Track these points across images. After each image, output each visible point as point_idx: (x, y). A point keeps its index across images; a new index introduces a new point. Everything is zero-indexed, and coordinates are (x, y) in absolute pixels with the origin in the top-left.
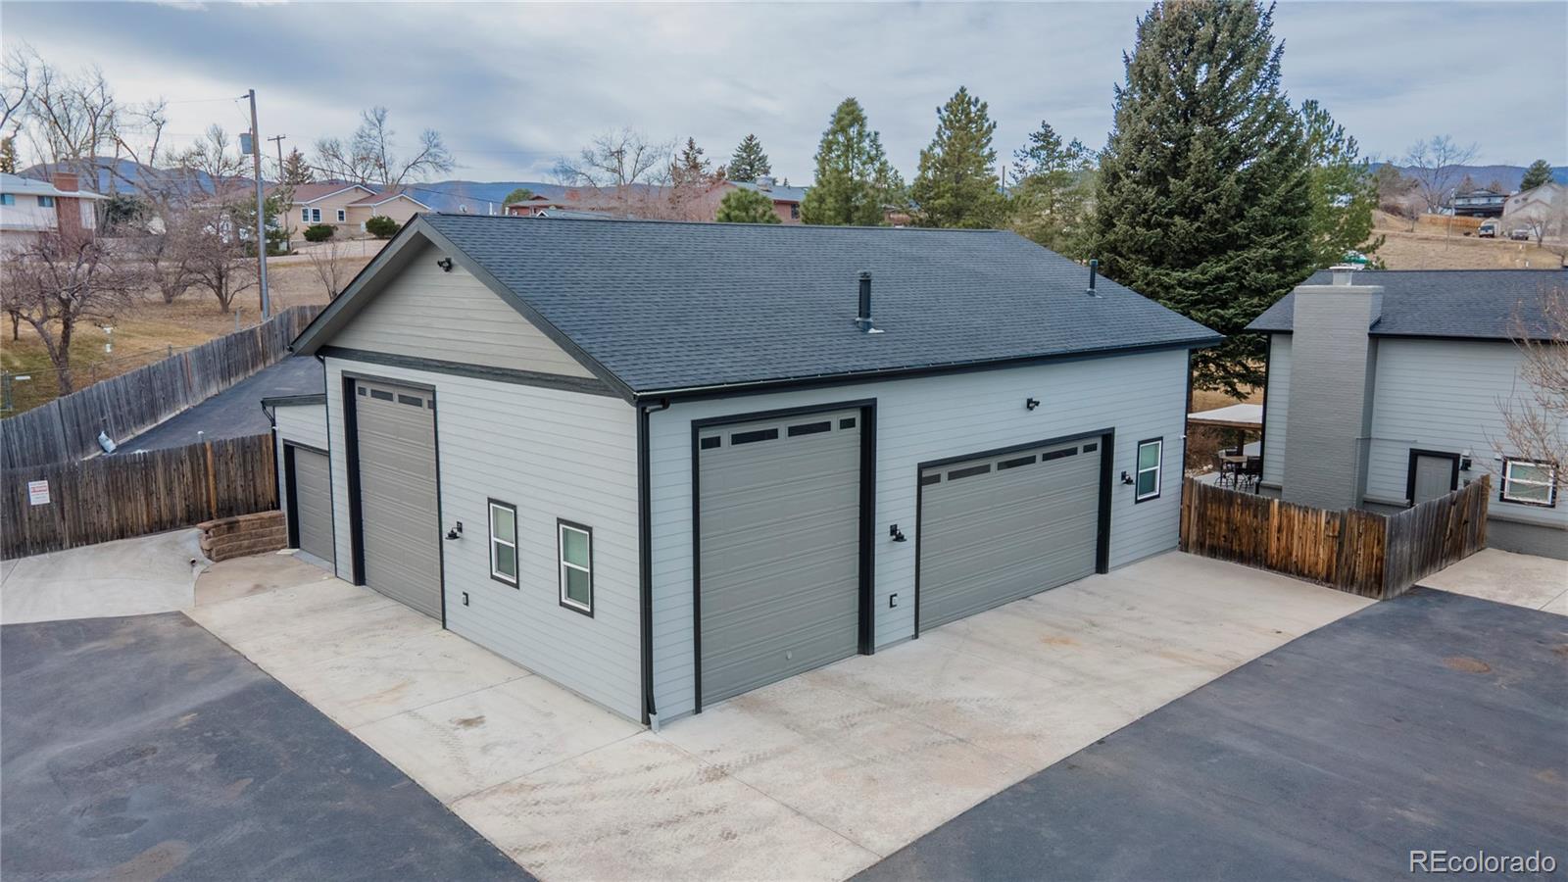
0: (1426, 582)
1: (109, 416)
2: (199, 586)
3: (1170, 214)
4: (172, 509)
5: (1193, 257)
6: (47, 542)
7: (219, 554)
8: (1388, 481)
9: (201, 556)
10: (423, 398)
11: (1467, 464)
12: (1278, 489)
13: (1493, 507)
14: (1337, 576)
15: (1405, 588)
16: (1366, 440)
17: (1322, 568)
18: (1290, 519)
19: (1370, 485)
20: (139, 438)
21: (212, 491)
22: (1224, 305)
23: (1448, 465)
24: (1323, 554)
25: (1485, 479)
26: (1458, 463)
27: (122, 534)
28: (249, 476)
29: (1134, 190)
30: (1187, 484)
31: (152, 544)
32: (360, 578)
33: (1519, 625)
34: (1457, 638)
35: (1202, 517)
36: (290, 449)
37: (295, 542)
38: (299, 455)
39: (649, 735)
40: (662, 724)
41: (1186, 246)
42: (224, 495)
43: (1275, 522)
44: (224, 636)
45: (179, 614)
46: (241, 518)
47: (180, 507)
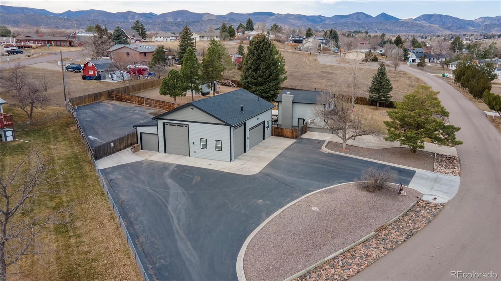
0: (301, 137)
3: (258, 77)
5: (262, 84)
6: (113, 152)
7: (134, 152)
8: (295, 124)
9: (132, 152)
10: (187, 126)
11: (305, 120)
12: (281, 125)
13: (308, 126)
14: (292, 137)
15: (299, 138)
16: (292, 117)
17: (290, 136)
18: (286, 130)
19: (293, 123)
22: (267, 93)
23: (303, 120)
24: (290, 135)
25: (307, 122)
26: (304, 120)
29: (252, 73)
30: (272, 127)
31: (125, 151)
32: (165, 152)
33: (312, 141)
34: (306, 143)
35: (274, 131)
36: (141, 133)
37: (142, 149)
38: (143, 135)
39: (231, 163)
40: (232, 161)
41: (261, 83)
42: (132, 141)
43: (284, 131)
45: (147, 160)
47: (126, 145)
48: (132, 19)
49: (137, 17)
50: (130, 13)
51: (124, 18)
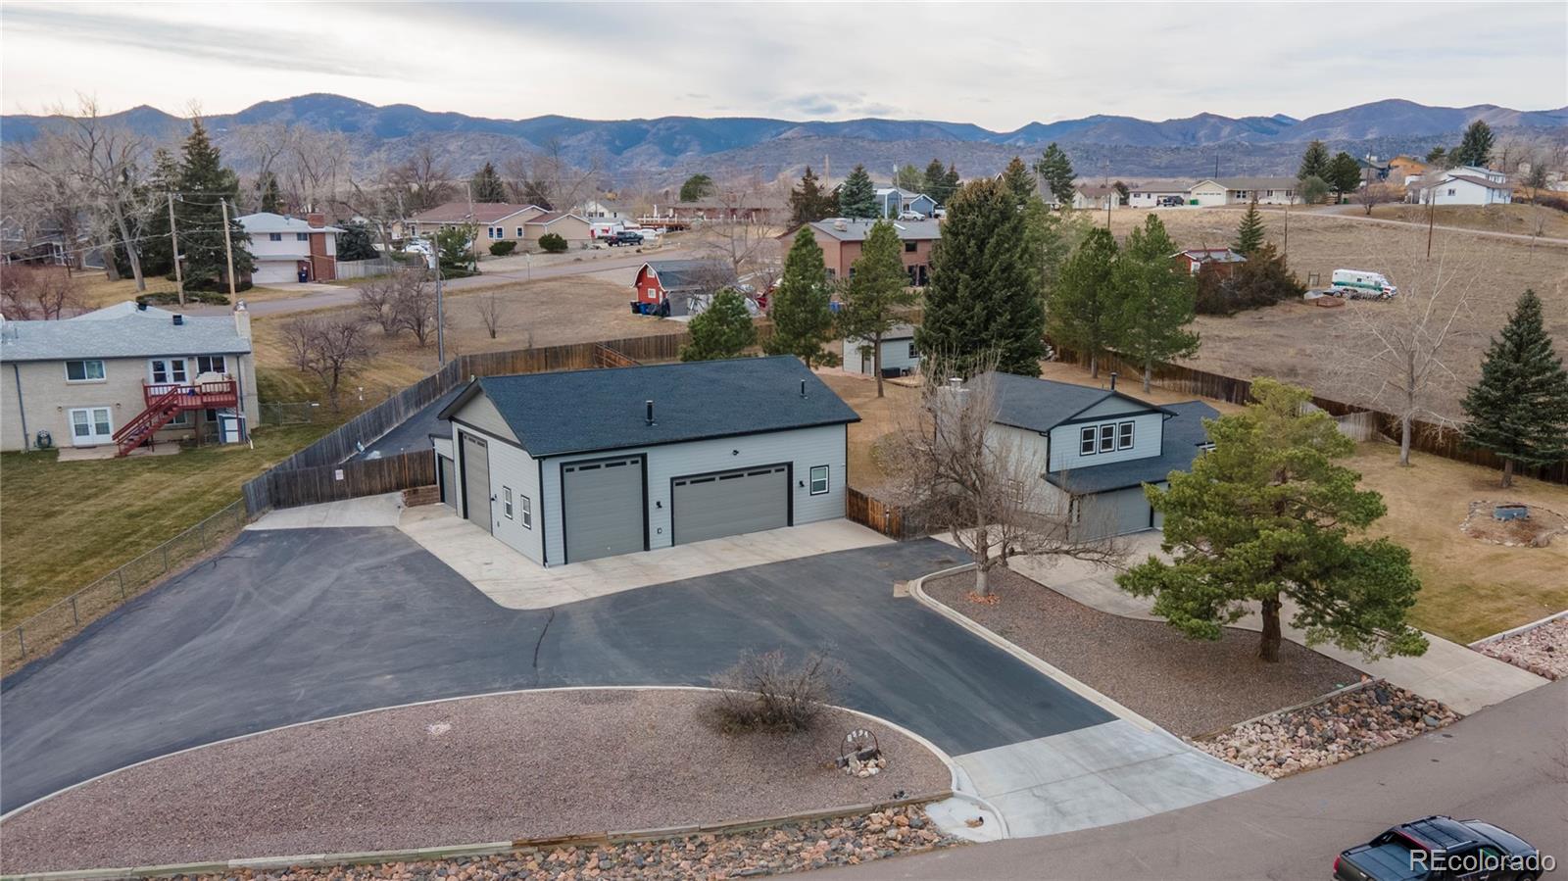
1: (361, 433)
2: (401, 517)
4: (390, 482)
6: (342, 496)
7: (410, 504)
9: (403, 504)
10: (483, 444)
14: (887, 532)
15: (919, 537)
17: (883, 528)
20: (374, 444)
21: (407, 475)
24: (883, 522)
27: (370, 493)
28: (423, 470)
30: (847, 488)
31: (382, 498)
32: (466, 516)
33: (937, 553)
35: (850, 502)
36: (441, 458)
37: (443, 500)
38: (444, 461)
39: (545, 568)
40: (550, 567)
42: (412, 477)
44: (410, 535)
45: (393, 527)
46: (419, 488)
47: (394, 482)
48: (1208, 138)
49: (1226, 131)
50: (1208, 119)
51: (1185, 135)
